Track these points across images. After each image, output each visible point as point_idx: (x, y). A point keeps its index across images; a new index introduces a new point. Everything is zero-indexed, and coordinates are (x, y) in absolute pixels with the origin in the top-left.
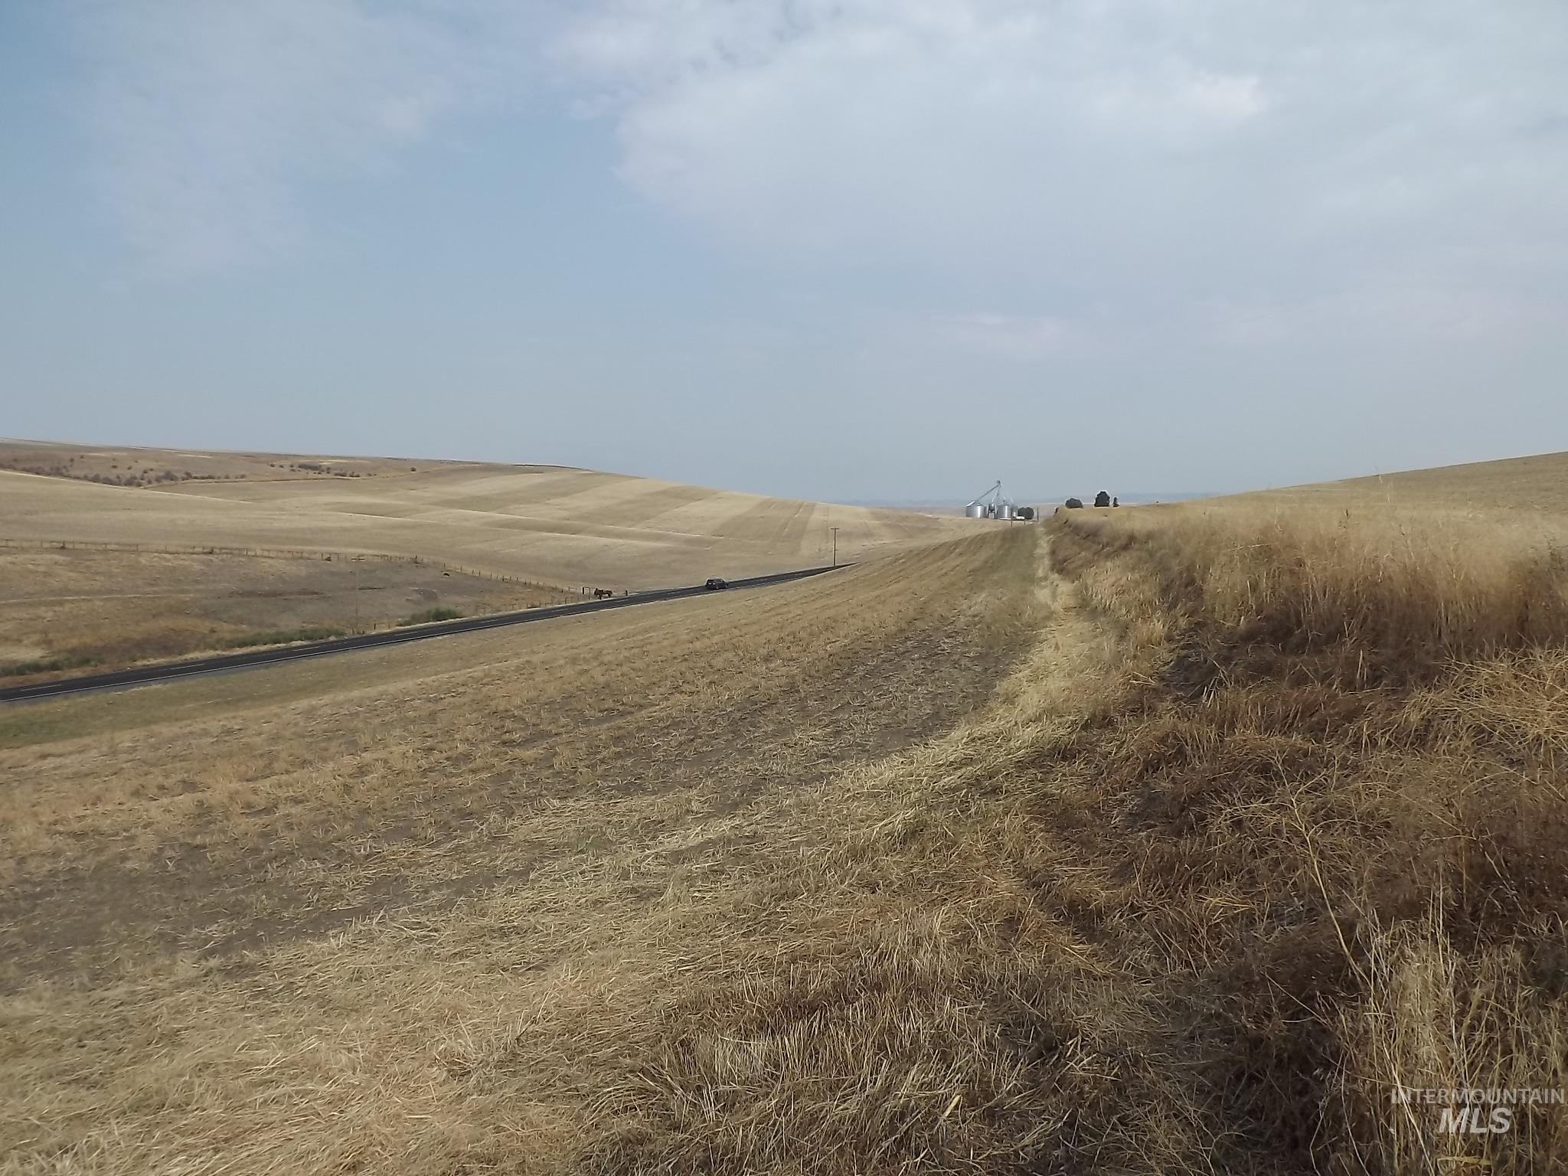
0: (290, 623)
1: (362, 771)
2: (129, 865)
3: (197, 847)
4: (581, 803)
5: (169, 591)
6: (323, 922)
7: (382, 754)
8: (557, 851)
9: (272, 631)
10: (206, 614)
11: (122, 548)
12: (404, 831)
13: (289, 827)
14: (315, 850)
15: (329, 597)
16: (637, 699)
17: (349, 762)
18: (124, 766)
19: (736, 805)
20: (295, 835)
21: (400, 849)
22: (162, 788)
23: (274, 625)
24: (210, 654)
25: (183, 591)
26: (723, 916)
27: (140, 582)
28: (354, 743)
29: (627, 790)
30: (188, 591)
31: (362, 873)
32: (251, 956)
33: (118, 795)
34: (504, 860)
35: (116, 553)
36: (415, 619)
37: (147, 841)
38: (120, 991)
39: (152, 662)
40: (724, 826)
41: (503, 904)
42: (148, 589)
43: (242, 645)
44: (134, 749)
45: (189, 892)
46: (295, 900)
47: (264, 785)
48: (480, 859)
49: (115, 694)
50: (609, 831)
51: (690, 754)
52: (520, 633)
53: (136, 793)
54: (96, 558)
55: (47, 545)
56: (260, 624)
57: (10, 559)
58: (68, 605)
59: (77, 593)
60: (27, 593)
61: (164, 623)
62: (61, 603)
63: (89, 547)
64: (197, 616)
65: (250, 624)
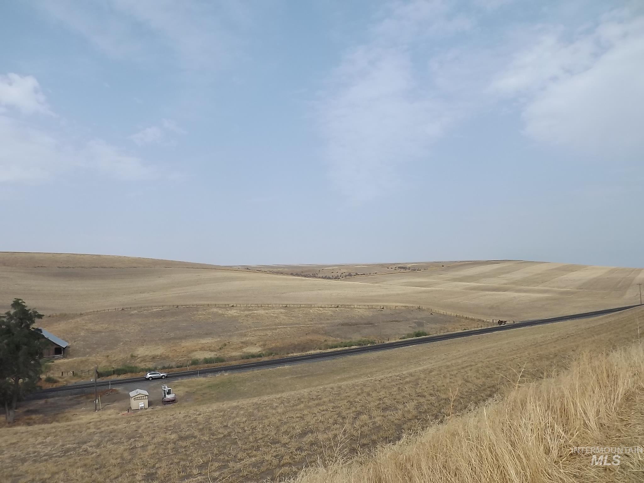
0: (356, 337)
5: (316, 324)
9: (348, 341)
10: (326, 333)
11: (305, 306)
15: (376, 326)
23: (351, 338)
24: (318, 351)
25: (321, 324)
27: (307, 320)
30: (323, 323)
35: (303, 308)
36: (409, 336)
39: (295, 354)
42: (310, 323)
43: (332, 347)
49: (270, 369)
52: (447, 345)
54: (296, 310)
55: (281, 306)
56: (345, 338)
57: (267, 311)
58: (278, 330)
59: (284, 325)
60: (267, 325)
61: (309, 337)
62: (276, 329)
63: (295, 306)
64: (322, 334)
65: (341, 338)
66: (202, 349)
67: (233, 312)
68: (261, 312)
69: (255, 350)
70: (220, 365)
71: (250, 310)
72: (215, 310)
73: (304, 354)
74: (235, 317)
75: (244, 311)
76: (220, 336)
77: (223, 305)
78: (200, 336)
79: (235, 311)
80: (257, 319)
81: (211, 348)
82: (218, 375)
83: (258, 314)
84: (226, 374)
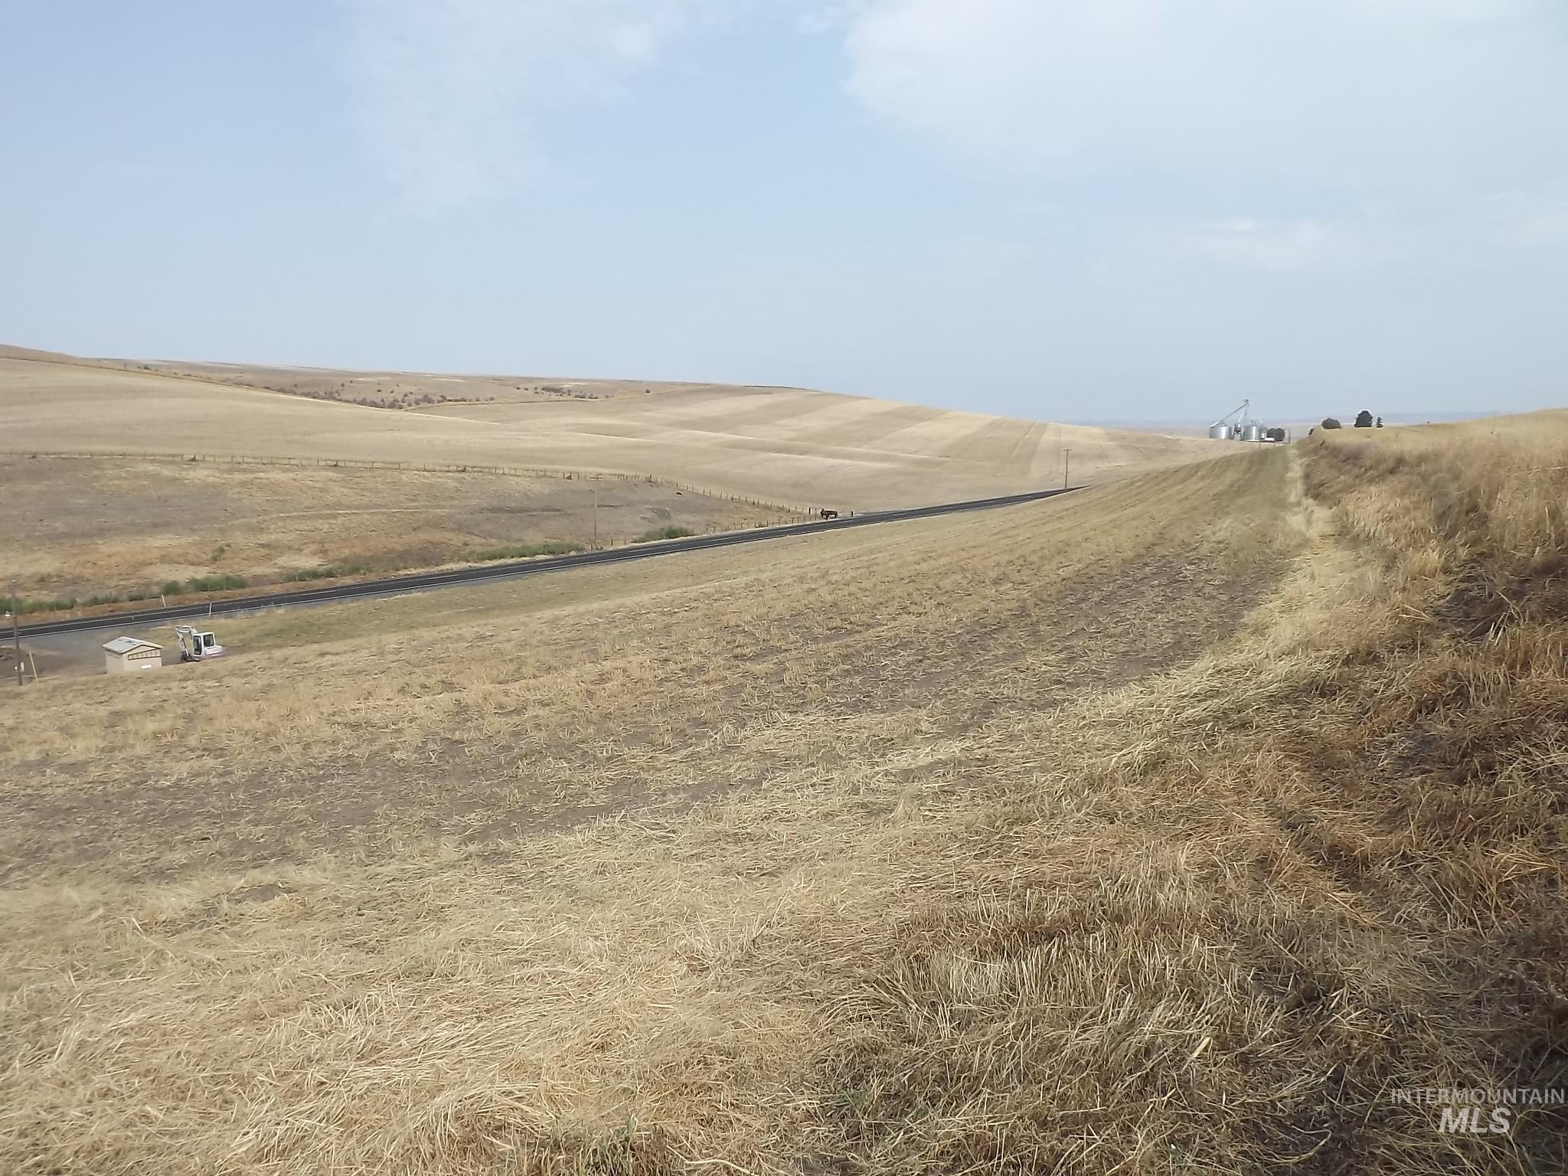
0: (534, 538)
1: (603, 678)
2: (397, 755)
3: (456, 741)
4: (812, 718)
5: (426, 506)
6: (570, 817)
7: (621, 663)
8: (788, 763)
9: (519, 545)
10: (460, 528)
11: (386, 466)
12: (642, 736)
13: (538, 727)
14: (562, 750)
15: (570, 514)
16: (865, 618)
17: (591, 670)
18: (392, 665)
19: (966, 727)
20: (544, 734)
21: (638, 754)
22: (424, 686)
23: (521, 540)
24: (463, 565)
25: (439, 507)
26: (954, 837)
27: (402, 498)
28: (595, 652)
29: (856, 708)
30: (443, 507)
31: (604, 774)
32: (506, 845)
33: (388, 692)
34: (736, 768)
35: (382, 471)
36: (649, 536)
37: (413, 735)
38: (391, 868)
39: (414, 571)
40: (954, 748)
41: (737, 810)
42: (411, 504)
43: (492, 558)
44: (399, 651)
45: (450, 783)
46: (544, 795)
47: (514, 687)
48: (714, 766)
49: (380, 600)
50: (839, 747)
51: (918, 674)
52: (747, 552)
53: (402, 691)
54: (364, 474)
55: (322, 463)
56: (508, 539)
57: (292, 475)
58: (340, 520)
59: (348, 507)
60: (306, 507)
61: (423, 536)
62: (335, 517)
63: (359, 465)
64: (452, 530)
65: (499, 538)
66: (164, 559)
67: (199, 475)
68: (277, 476)
69: (309, 562)
70: (240, 595)
71: (245, 471)
72: (151, 468)
73: (435, 570)
74: (213, 485)
75: (231, 471)
76: (193, 530)
77: (164, 455)
78: (139, 530)
79: (206, 472)
80: (276, 493)
81: (189, 558)
82: (260, 613)
83: (273, 480)
84: (281, 611)
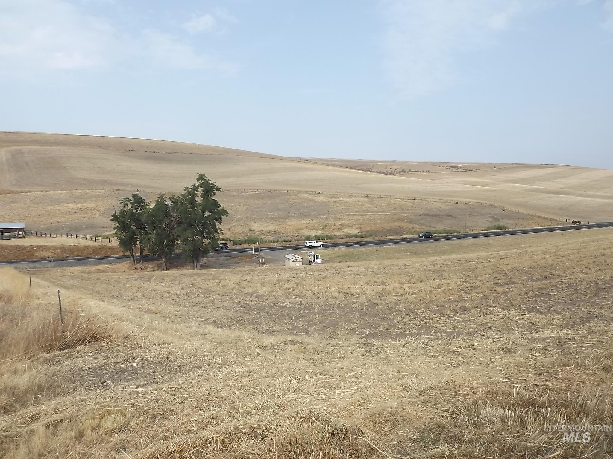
0: (440, 227)
1: (439, 287)
2: (354, 306)
3: (375, 303)
4: (510, 312)
5: (399, 213)
6: (401, 335)
7: (448, 282)
8: (491, 328)
9: (434, 229)
10: (411, 222)
11: (386, 197)
12: (441, 311)
13: (405, 302)
14: (409, 311)
15: (456, 218)
16: (560, 273)
17: (437, 282)
18: (368, 273)
19: (575, 325)
20: (406, 305)
21: (435, 317)
22: (375, 282)
23: (435, 227)
24: (411, 236)
25: (404, 213)
27: (390, 209)
28: (442, 276)
29: (531, 311)
30: (406, 213)
31: (419, 322)
32: (373, 341)
33: (362, 283)
34: (469, 327)
35: (384, 199)
36: (489, 228)
37: (362, 299)
38: (335, 342)
39: (392, 237)
40: (562, 333)
41: (459, 342)
42: (393, 211)
44: (374, 268)
45: (367, 317)
46: (395, 327)
47: (405, 287)
48: (460, 326)
49: (379, 247)
50: (514, 324)
51: (568, 301)
52: (534, 237)
53: (367, 283)
54: (377, 200)
55: (362, 195)
56: (430, 227)
57: (352, 199)
58: (367, 216)
59: (371, 212)
60: (356, 211)
61: (397, 224)
62: (365, 215)
63: (375, 196)
64: (408, 222)
65: (426, 226)
66: (307, 228)
67: (321, 198)
68: (347, 199)
69: (354, 231)
70: (331, 242)
71: (336, 197)
72: (306, 196)
73: (400, 237)
74: (325, 203)
75: (331, 198)
76: (317, 218)
77: (310, 191)
78: (300, 217)
79: (323, 198)
80: (346, 206)
81: (315, 228)
82: (336, 249)
83: (345, 201)
84: (343, 249)
